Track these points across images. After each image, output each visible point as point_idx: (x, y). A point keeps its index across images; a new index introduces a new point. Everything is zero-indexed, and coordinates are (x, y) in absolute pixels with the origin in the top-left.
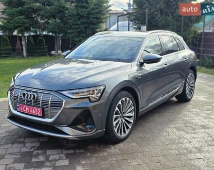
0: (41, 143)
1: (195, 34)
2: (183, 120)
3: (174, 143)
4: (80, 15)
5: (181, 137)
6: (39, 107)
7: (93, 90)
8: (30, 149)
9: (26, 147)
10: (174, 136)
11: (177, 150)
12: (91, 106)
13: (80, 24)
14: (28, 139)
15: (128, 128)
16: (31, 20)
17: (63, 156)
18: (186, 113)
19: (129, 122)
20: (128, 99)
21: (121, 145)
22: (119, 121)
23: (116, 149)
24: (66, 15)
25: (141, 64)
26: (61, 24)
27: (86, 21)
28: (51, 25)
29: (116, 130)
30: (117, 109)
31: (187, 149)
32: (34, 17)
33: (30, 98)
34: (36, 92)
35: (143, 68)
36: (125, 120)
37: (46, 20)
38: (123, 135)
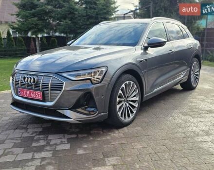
0: (44, 129)
1: (198, 30)
2: (189, 106)
3: (180, 127)
4: (89, 15)
5: (188, 121)
6: (39, 90)
7: (95, 72)
8: (32, 134)
9: (28, 133)
10: (180, 121)
11: (184, 133)
12: (92, 88)
13: (89, 24)
14: (31, 125)
15: (132, 112)
16: (44, 22)
17: (65, 140)
18: (191, 100)
19: (134, 107)
20: (132, 83)
21: (125, 129)
22: (123, 104)
23: (119, 133)
24: (76, 16)
25: (146, 48)
26: (72, 24)
27: (94, 21)
28: (62, 26)
29: (119, 114)
30: (120, 92)
31: (194, 132)
32: (47, 19)
33: (30, 82)
34: (37, 76)
35: (147, 52)
36: (129, 104)
37: (58, 22)
38: (128, 120)
